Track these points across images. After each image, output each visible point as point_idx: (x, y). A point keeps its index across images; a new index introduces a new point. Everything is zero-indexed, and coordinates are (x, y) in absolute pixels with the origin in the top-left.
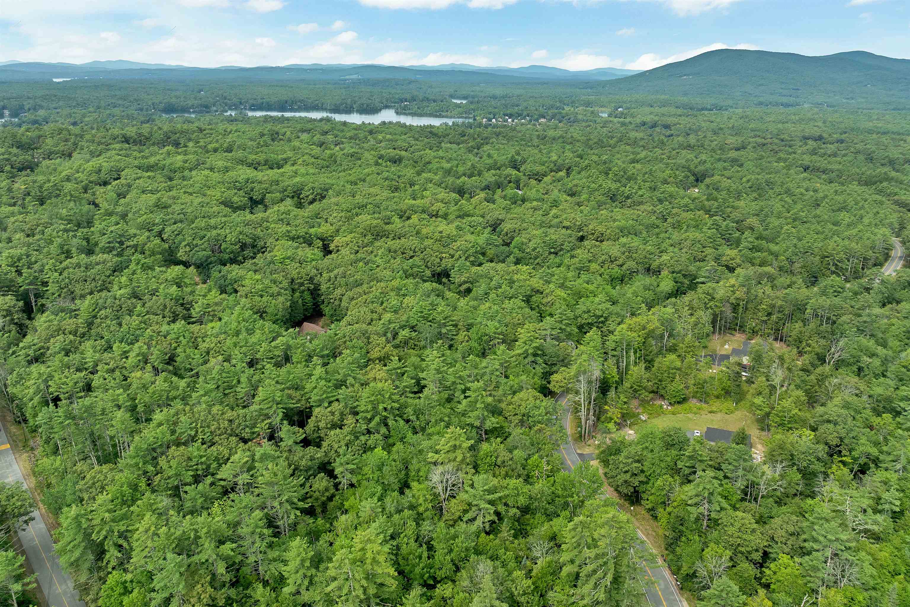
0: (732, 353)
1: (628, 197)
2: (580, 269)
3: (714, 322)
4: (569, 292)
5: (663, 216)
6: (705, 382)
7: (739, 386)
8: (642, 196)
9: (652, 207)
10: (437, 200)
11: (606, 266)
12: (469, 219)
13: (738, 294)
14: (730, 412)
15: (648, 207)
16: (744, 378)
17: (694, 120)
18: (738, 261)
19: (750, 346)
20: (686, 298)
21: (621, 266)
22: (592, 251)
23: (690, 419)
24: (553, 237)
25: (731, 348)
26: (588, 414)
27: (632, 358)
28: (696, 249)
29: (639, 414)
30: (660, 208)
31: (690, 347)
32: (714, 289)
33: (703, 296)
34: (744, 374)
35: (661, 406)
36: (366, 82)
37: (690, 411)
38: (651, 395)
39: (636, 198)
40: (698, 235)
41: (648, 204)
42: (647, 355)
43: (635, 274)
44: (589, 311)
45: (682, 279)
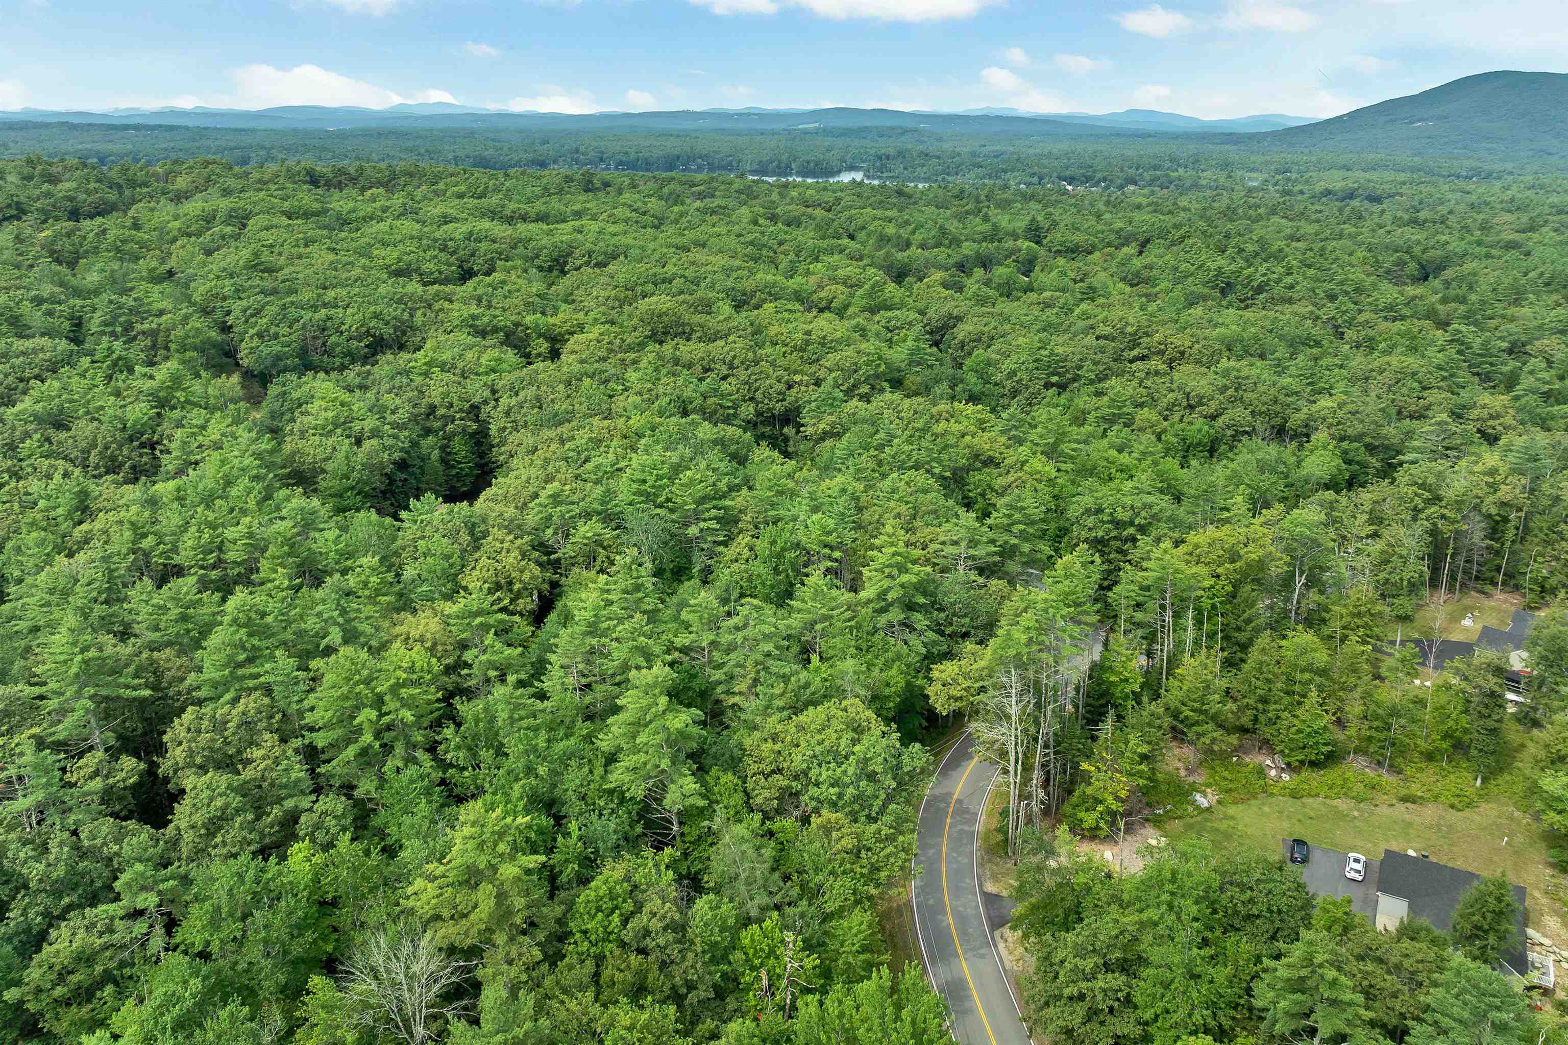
0: (1480, 640)
1: (1260, 290)
2: (1111, 420)
3: (1436, 560)
4: (1069, 466)
5: (1336, 327)
6: (1394, 712)
7: (1493, 731)
8: (1292, 287)
9: (1310, 308)
10: (834, 280)
11: (1176, 417)
12: (889, 314)
13: (1505, 492)
14: (1461, 803)
15: (1304, 308)
16: (1511, 709)
17: (1430, 189)
18: (1509, 420)
19: (1533, 623)
20: (1366, 496)
21: (1214, 417)
22: (1148, 383)
23: (1341, 816)
24: (1060, 350)
25: (1479, 627)
26: (1026, 781)
27: (1190, 635)
28: (1405, 390)
29: (1194, 788)
30: (1329, 310)
31: (1359, 615)
32: (1440, 476)
33: (1411, 490)
34: (1510, 696)
35: (1261, 772)
36: (826, 132)
37: (1345, 790)
38: (1234, 739)
39: (1278, 291)
40: (1413, 362)
41: (1304, 302)
42: (1239, 629)
43: (1244, 438)
44: (1099, 511)
45: (1362, 455)
